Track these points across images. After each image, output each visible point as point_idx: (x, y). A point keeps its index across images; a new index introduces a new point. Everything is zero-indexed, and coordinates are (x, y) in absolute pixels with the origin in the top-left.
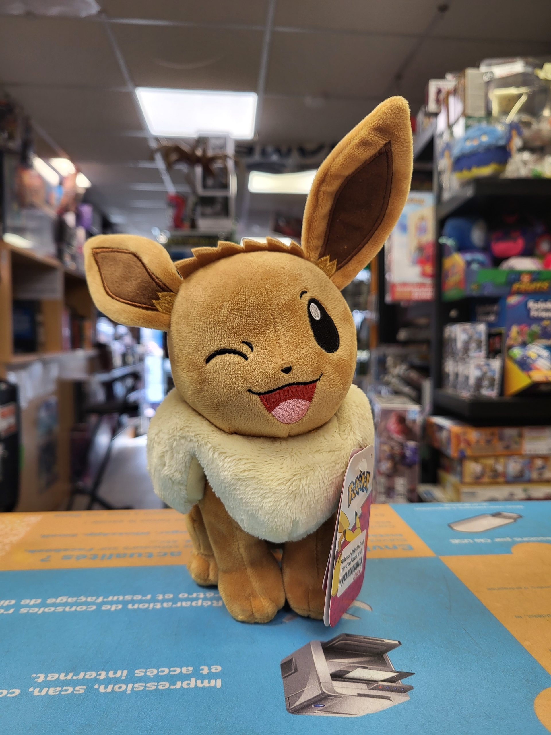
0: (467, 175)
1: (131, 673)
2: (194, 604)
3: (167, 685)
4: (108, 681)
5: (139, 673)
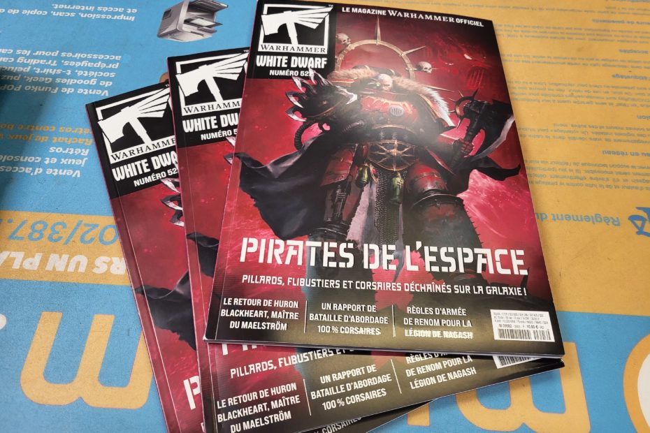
1: (96, 8)
3: (110, 16)
4: (86, 12)
5: (99, 9)
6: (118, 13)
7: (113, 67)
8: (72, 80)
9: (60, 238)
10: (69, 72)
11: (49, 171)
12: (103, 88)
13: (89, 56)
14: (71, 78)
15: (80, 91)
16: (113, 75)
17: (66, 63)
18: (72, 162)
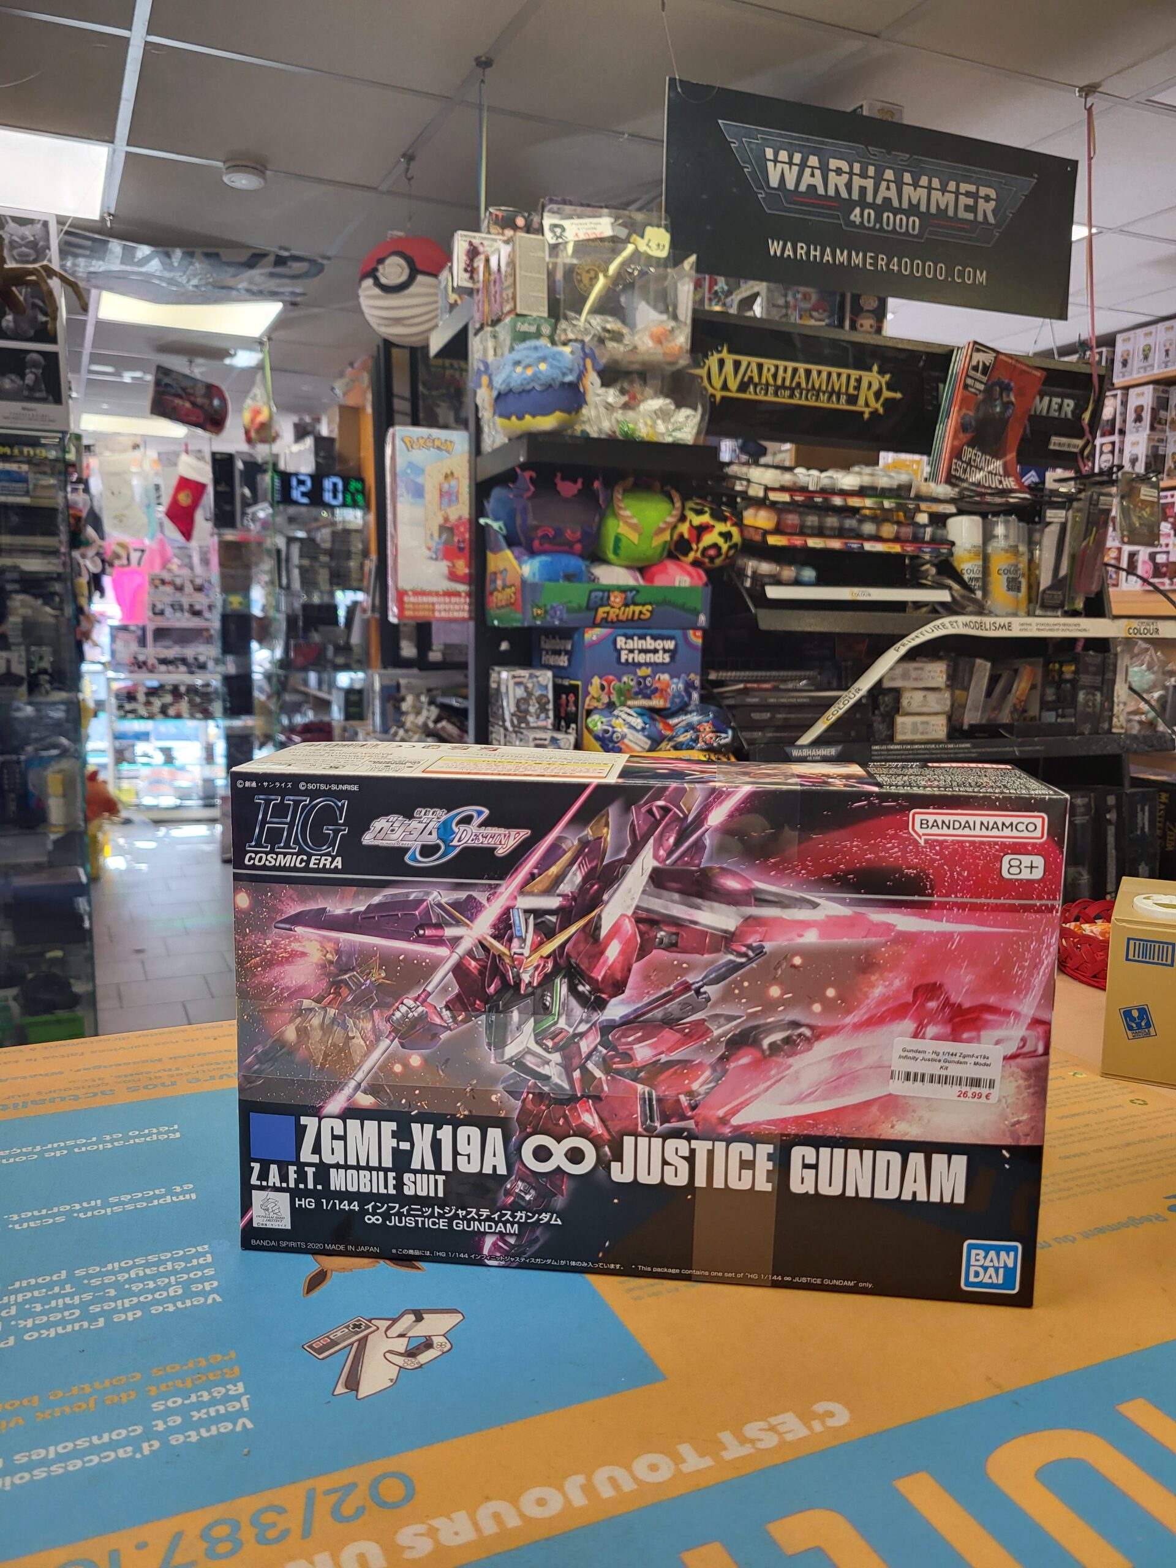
0: (516, 425)
1: (105, 1201)
2: (148, 1139)
3: (145, 1204)
4: (85, 1210)
5: (114, 1200)
6: (159, 1197)
7: (201, 1261)
8: (126, 1301)
9: (286, 1533)
10: (112, 1292)
11: (177, 1440)
12: (204, 1294)
13: (140, 1261)
14: (123, 1299)
15: (156, 1310)
16: (209, 1272)
17: (95, 1282)
18: (217, 1411)
